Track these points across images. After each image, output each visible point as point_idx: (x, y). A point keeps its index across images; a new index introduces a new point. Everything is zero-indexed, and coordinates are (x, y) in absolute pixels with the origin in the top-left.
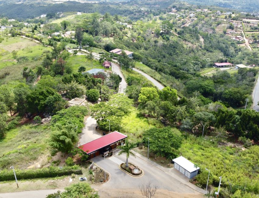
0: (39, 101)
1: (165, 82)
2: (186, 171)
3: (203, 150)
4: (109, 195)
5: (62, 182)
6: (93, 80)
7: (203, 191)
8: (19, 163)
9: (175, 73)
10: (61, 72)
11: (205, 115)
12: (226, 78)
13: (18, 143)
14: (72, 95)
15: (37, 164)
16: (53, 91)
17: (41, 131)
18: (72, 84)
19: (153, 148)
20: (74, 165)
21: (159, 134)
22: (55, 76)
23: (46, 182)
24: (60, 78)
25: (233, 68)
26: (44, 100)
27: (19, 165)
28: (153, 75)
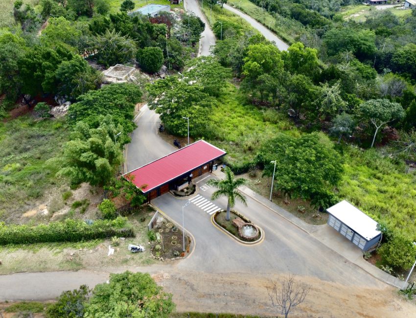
0: (43, 72)
1: (283, 32)
2: (356, 235)
3: (379, 178)
4: (193, 289)
5: (91, 256)
6: (149, 27)
7: (396, 283)
8: (5, 205)
9: (300, 14)
10: (89, 12)
11: (383, 105)
12: (391, 24)
13: (4, 159)
14: (109, 58)
15: (41, 206)
16: (71, 50)
17: (51, 133)
18: (107, 36)
19: (285, 182)
20: (117, 216)
21: (296, 150)
22: (76, 18)
23: (59, 252)
24: (85, 23)
25: (400, 5)
26: (54, 71)
27: (4, 210)
28: (260, 18)
